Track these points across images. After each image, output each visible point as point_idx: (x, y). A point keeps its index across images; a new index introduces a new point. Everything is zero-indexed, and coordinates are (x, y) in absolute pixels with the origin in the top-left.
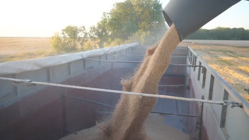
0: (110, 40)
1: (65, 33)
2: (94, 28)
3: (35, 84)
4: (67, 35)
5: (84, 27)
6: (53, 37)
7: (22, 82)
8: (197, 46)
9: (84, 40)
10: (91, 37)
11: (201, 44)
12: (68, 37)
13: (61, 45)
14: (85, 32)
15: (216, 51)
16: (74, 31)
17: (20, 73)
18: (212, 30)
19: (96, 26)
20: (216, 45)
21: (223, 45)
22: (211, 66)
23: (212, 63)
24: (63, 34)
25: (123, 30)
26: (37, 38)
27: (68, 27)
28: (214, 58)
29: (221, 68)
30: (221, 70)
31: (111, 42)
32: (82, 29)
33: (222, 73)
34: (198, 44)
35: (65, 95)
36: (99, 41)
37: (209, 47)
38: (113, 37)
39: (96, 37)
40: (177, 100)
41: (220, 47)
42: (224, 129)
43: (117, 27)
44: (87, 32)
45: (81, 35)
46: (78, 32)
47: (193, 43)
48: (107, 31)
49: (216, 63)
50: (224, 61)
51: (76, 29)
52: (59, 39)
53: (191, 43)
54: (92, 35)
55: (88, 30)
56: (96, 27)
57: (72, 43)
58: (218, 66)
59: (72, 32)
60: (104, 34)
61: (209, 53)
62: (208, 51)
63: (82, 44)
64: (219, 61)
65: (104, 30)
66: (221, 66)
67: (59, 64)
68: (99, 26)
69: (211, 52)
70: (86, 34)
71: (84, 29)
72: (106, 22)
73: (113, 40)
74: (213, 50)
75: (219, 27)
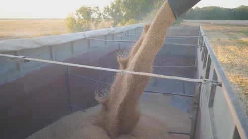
0: (124, 20)
1: (79, 13)
2: (108, 8)
3: (28, 61)
4: (81, 16)
5: (97, 8)
6: (68, 18)
7: (16, 58)
8: (216, 27)
9: (98, 21)
10: (105, 18)
11: (221, 25)
12: (82, 18)
13: (76, 26)
14: (99, 12)
15: (236, 32)
16: (88, 12)
17: (20, 51)
18: (235, 9)
19: (110, 6)
20: (237, 25)
21: (246, 26)
22: (229, 48)
23: (230, 45)
24: (78, 14)
25: (137, 10)
26: (52, 19)
27: (83, 8)
28: (233, 39)
29: (239, 50)
30: (239, 52)
31: (125, 23)
32: (96, 9)
33: (239, 55)
34: (217, 25)
35: (69, 73)
36: (113, 21)
37: (229, 28)
38: (127, 18)
39: (110, 17)
40: (183, 81)
41: (242, 27)
42: (212, 109)
43: (131, 7)
44: (101, 13)
45: (94, 16)
46: (92, 13)
47: (212, 23)
48: (122, 12)
49: (234, 45)
50: (244, 42)
51: (90, 10)
52: (73, 20)
53: (210, 23)
54: (106, 15)
55: (102, 11)
56: (109, 8)
57: (87, 24)
58: (236, 48)
59: (86, 13)
60: (118, 14)
61: (228, 34)
62: (227, 32)
63: (96, 25)
64: (237, 43)
65: (118, 11)
66: (239, 47)
67: (59, 43)
68: (113, 7)
69: (231, 33)
70: (100, 14)
71: (98, 10)
72: (120, 2)
73: (127, 20)
74: (233, 31)
75: (242, 6)
